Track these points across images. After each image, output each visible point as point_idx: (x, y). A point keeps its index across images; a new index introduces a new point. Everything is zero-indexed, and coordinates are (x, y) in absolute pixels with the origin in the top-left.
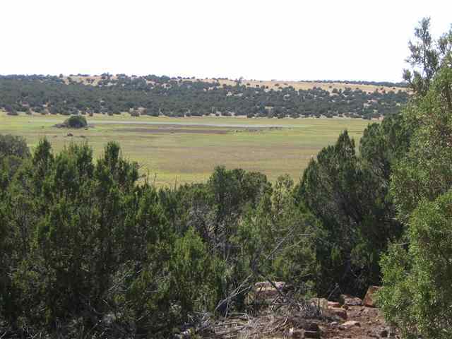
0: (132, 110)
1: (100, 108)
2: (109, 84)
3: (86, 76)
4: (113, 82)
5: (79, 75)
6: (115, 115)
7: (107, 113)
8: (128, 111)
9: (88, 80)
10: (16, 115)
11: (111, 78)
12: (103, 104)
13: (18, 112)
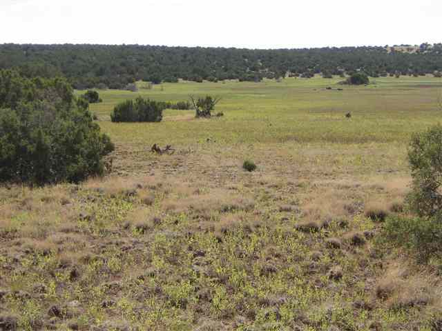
0: (436, 71)
1: (407, 70)
2: (426, 52)
3: (407, 46)
4: (429, 49)
5: (402, 45)
6: (419, 76)
7: (412, 75)
8: (432, 73)
9: (408, 49)
10: (330, 77)
11: (429, 47)
12: (411, 68)
13: (333, 76)
